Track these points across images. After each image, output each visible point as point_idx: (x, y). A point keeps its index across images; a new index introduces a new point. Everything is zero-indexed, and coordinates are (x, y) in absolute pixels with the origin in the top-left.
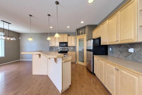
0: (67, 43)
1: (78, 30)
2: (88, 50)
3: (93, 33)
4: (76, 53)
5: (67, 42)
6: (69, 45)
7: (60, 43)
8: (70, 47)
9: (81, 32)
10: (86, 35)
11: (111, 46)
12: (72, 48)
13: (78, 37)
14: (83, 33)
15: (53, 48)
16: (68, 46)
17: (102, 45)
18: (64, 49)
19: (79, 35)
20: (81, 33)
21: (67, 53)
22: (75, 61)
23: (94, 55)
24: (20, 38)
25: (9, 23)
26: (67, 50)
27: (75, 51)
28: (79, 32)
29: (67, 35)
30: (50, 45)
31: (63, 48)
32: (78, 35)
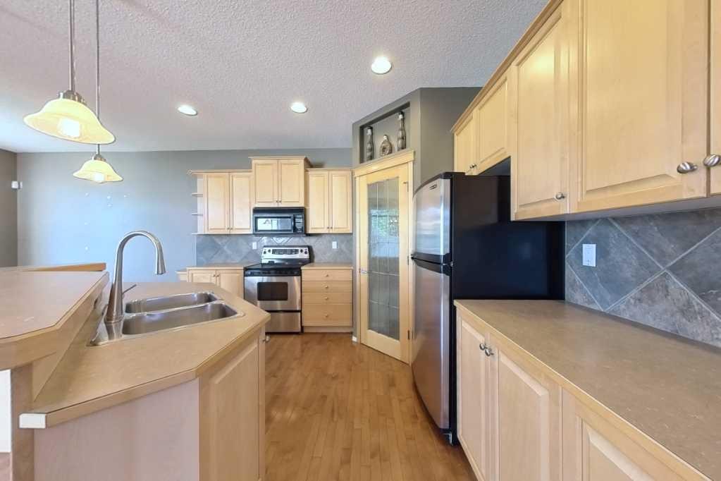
0: (302, 211)
1: (364, 128)
2: (422, 260)
3: (459, 140)
4: (354, 274)
5: (301, 204)
6: (316, 223)
7: (256, 211)
8: (320, 240)
9: (380, 142)
10: (408, 156)
11: (590, 231)
12: (334, 245)
13: (364, 176)
14: (396, 143)
16: (310, 231)
17: (519, 223)
18: (285, 252)
19: (371, 158)
20: (384, 149)
21: (300, 274)
22: (348, 323)
23: (456, 303)
24: (14, 185)
26: (302, 255)
27: (350, 264)
28: (372, 143)
29: (301, 162)
30: (202, 230)
32: (362, 161)
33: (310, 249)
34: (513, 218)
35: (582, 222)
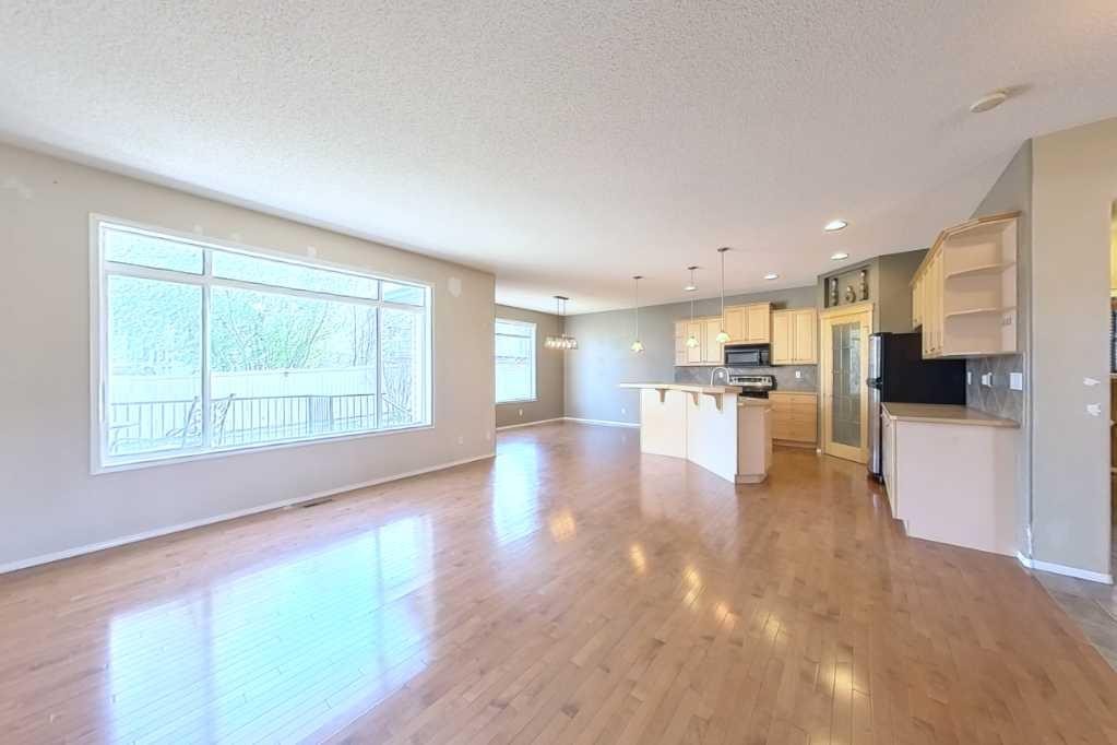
0: (766, 347)
1: (829, 280)
4: (818, 398)
5: (767, 341)
6: (779, 356)
7: (727, 348)
8: (785, 370)
9: (845, 290)
10: (867, 307)
12: (798, 374)
13: (829, 319)
14: (859, 295)
15: (691, 371)
16: (774, 363)
17: (926, 360)
18: (749, 380)
19: (836, 304)
20: (848, 298)
21: (768, 397)
22: (813, 439)
25: (564, 299)
26: (766, 383)
27: (814, 391)
28: (836, 292)
29: (767, 306)
30: (680, 362)
31: (741, 371)
32: (827, 306)
33: (773, 378)
34: (924, 358)
35: (979, 360)
